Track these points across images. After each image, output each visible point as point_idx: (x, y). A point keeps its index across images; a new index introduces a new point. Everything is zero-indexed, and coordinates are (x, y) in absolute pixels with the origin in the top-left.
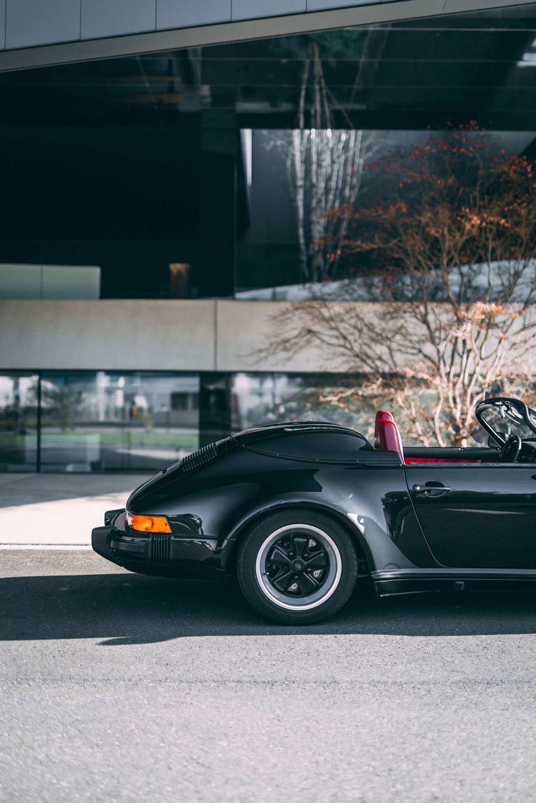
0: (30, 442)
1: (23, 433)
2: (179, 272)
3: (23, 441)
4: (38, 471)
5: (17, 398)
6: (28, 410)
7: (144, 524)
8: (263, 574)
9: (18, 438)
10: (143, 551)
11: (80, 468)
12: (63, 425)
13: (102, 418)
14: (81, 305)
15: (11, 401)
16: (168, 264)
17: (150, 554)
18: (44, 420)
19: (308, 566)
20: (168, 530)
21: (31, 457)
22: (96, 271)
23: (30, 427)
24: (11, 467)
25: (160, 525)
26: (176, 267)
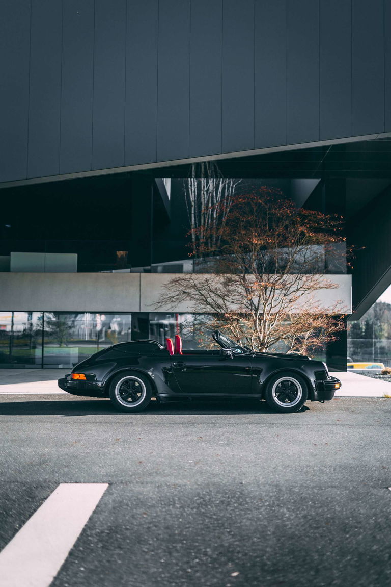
0: (38, 352)
1: (34, 348)
2: (122, 256)
3: (35, 352)
4: (42, 368)
5: (31, 325)
6: (38, 333)
7: (77, 377)
8: (118, 394)
9: (32, 351)
10: (75, 386)
11: (66, 366)
12: (60, 343)
13: (87, 338)
14: (66, 275)
15: (27, 326)
16: (116, 251)
17: (78, 388)
18: (46, 339)
19: (135, 392)
20: (85, 379)
21: (39, 361)
22: (76, 255)
23: (39, 344)
24: (27, 366)
25: (82, 377)
26: (120, 253)
